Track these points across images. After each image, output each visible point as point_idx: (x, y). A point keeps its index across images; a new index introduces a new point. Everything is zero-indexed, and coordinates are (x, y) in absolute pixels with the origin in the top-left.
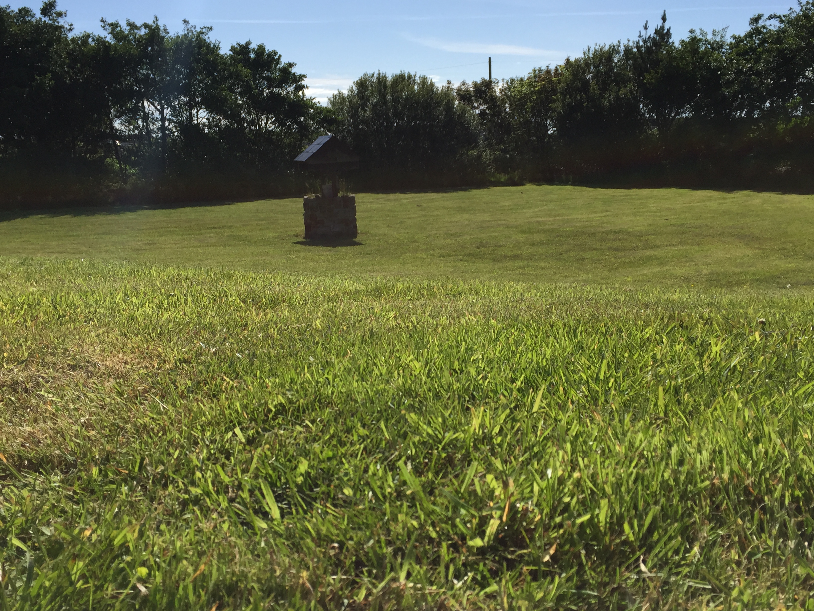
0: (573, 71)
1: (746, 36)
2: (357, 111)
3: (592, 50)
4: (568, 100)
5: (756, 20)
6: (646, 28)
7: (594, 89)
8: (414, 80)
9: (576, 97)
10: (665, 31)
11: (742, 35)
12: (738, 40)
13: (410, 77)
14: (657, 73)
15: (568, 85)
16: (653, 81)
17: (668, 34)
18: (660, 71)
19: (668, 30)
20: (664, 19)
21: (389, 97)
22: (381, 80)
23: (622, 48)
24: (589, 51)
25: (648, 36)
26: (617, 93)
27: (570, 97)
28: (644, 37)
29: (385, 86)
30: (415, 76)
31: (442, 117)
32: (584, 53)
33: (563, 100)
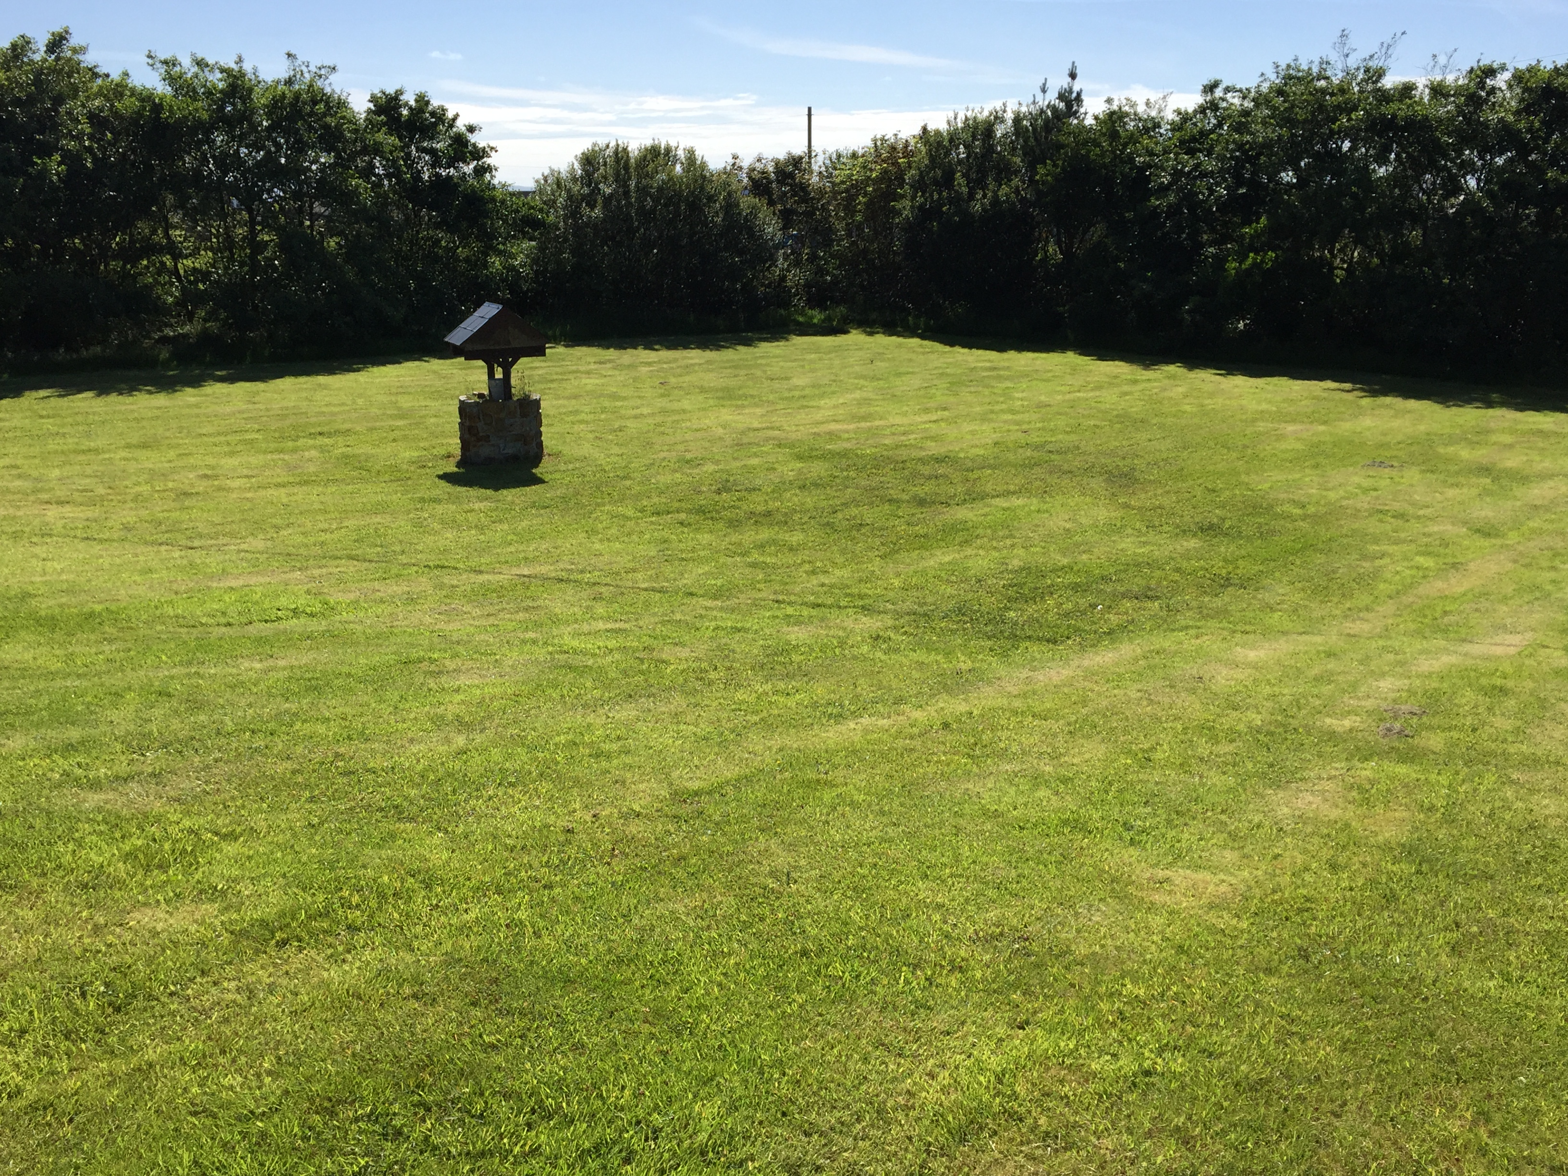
0: (930, 150)
1: (1195, 111)
2: (579, 207)
3: (961, 117)
4: (919, 200)
5: (1210, 88)
6: (1044, 90)
7: (959, 184)
8: (675, 156)
9: (932, 196)
10: (1074, 95)
11: (1190, 110)
12: (1185, 117)
13: (668, 150)
14: (1055, 165)
15: (921, 172)
16: (1049, 178)
17: (1079, 99)
18: (1060, 163)
19: (1079, 94)
20: (1073, 76)
21: (633, 184)
22: (620, 155)
23: (1009, 116)
24: (955, 118)
25: (1046, 103)
26: (995, 193)
27: (922, 196)
28: (1041, 103)
29: (627, 167)
30: (676, 148)
31: (718, 220)
32: (949, 123)
33: (913, 198)
